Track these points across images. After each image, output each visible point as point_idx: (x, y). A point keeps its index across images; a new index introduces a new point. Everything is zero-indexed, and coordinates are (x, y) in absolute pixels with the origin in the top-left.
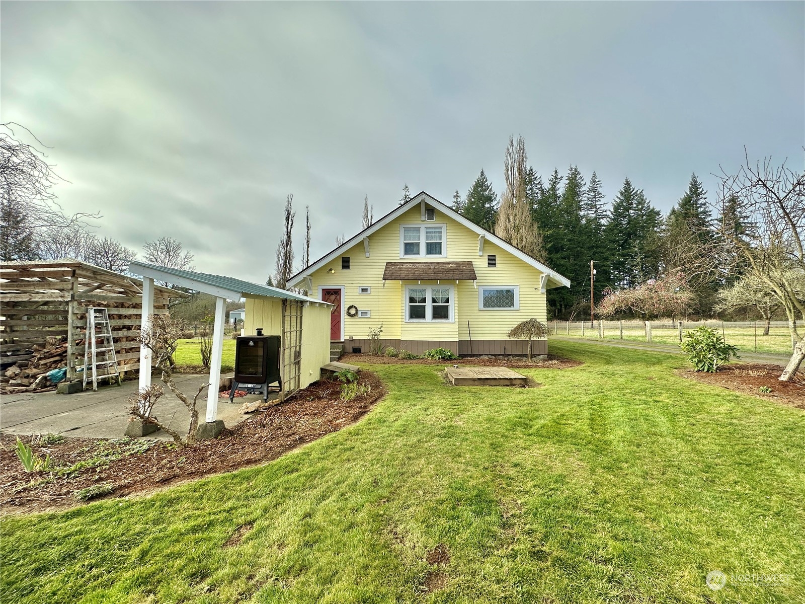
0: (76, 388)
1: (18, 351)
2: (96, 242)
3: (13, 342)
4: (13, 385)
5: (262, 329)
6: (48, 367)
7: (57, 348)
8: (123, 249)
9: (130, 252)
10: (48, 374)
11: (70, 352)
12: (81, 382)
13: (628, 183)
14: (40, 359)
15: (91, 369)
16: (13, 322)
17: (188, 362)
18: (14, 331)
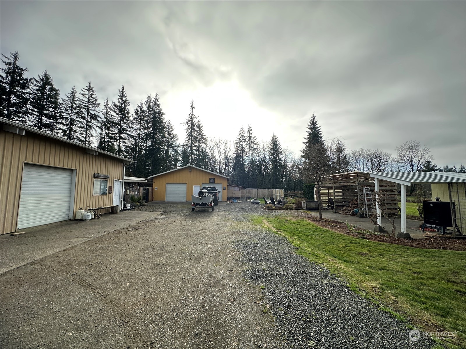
0: (362, 216)
1: (346, 202)
2: (371, 152)
3: (344, 198)
4: (345, 212)
5: (439, 198)
6: (354, 208)
7: (356, 202)
8: (384, 153)
9: (388, 154)
10: (354, 210)
11: (359, 203)
12: (363, 214)
14: (351, 205)
15: (366, 210)
16: (344, 192)
17: (411, 214)
18: (344, 195)
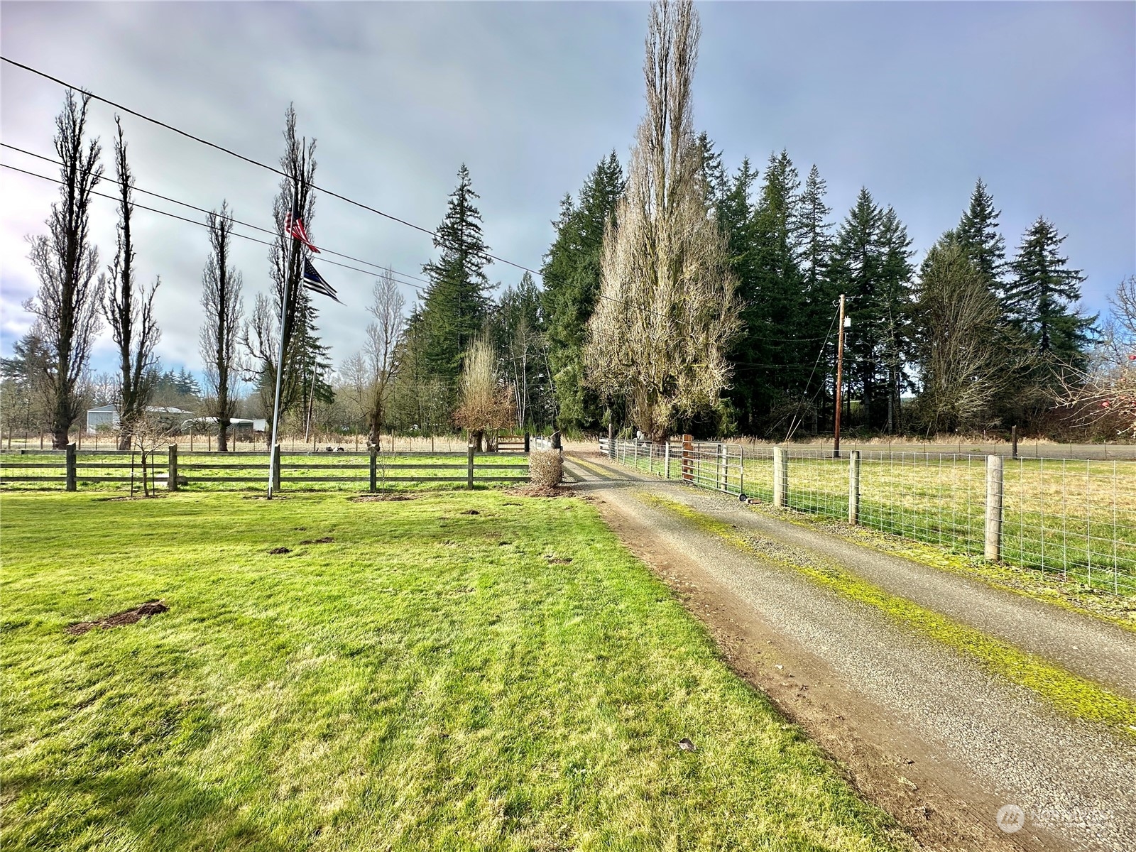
13: (865, 198)
